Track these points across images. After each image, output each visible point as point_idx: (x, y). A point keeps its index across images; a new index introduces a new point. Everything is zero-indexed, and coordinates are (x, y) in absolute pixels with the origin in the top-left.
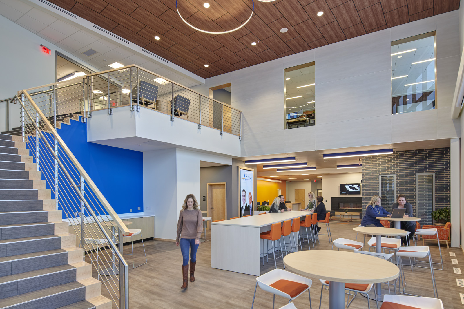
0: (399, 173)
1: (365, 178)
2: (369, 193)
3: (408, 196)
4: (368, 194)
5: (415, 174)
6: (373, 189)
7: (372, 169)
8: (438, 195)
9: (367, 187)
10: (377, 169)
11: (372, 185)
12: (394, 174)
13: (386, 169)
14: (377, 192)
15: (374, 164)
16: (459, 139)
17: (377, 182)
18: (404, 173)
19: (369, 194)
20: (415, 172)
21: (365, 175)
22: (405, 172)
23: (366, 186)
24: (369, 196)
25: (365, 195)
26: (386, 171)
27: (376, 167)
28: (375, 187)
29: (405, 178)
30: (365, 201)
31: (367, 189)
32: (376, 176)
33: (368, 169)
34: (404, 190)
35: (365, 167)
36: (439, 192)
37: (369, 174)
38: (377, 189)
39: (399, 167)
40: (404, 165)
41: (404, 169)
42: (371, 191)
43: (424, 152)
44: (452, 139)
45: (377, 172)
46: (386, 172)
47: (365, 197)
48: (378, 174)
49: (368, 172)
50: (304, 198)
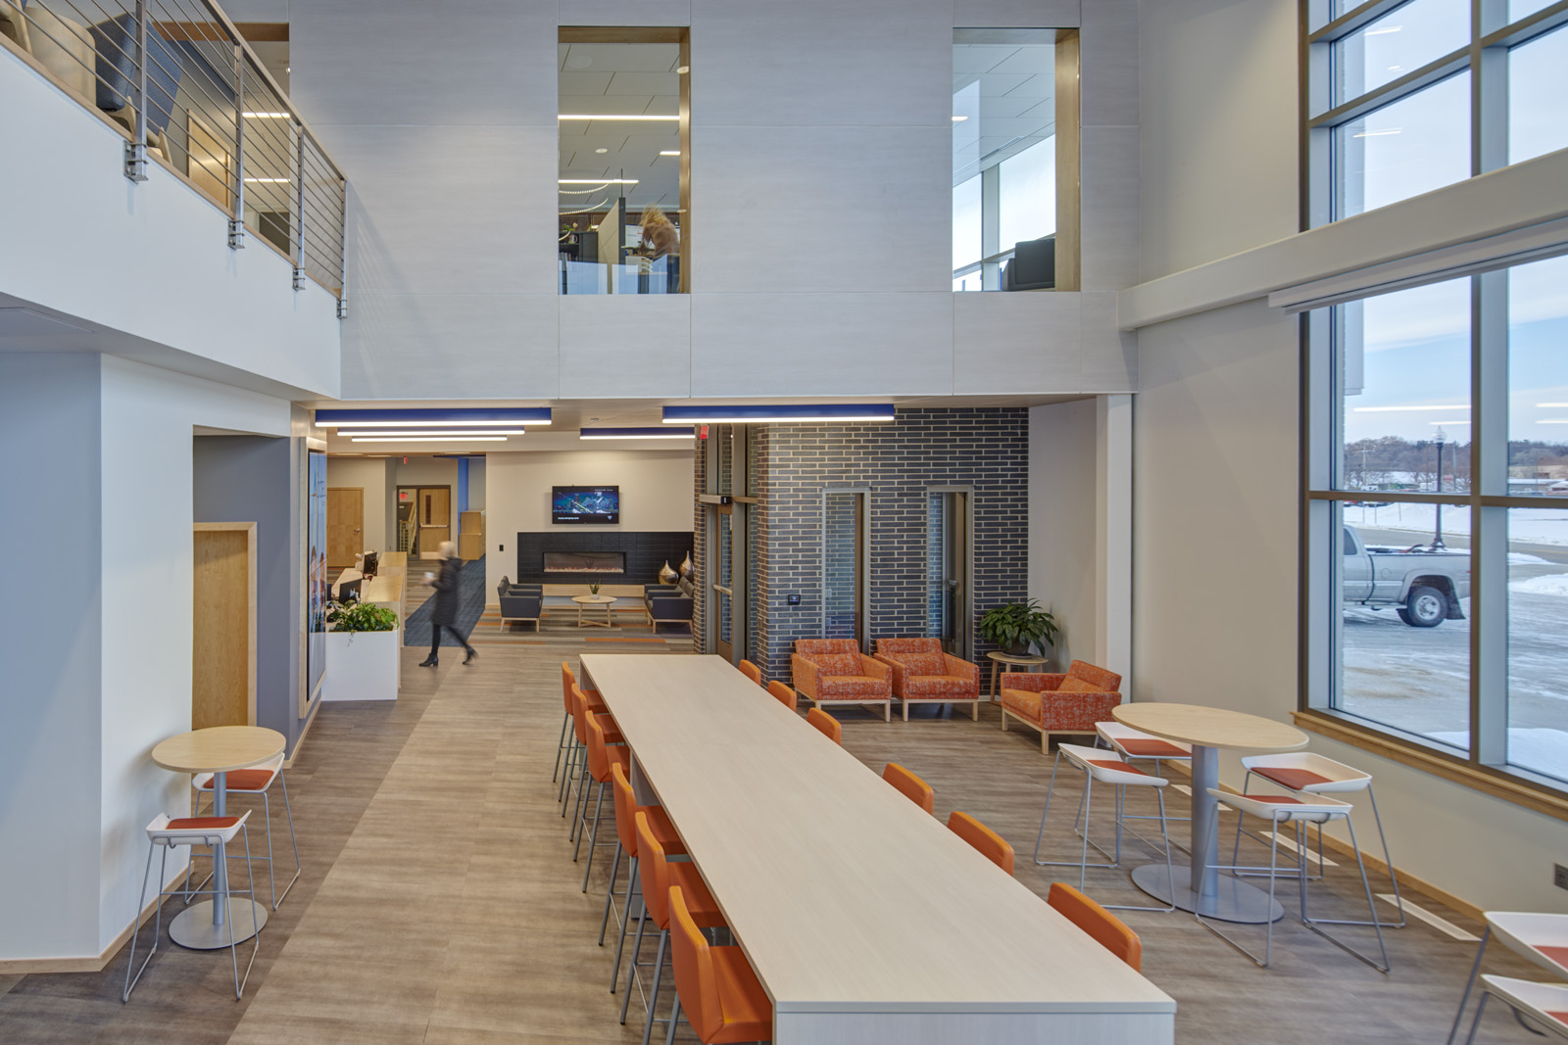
0: (880, 483)
1: (777, 499)
2: (791, 553)
3: (905, 562)
4: (786, 557)
5: (924, 489)
6: (802, 538)
7: (801, 466)
8: (983, 557)
9: (784, 533)
10: (815, 466)
11: (800, 523)
12: (865, 484)
13: (844, 468)
14: (815, 550)
15: (806, 448)
16: (1130, 396)
17: (815, 514)
18: (893, 483)
19: (791, 556)
20: (925, 482)
21: (777, 487)
22: (896, 481)
23: (782, 527)
24: (791, 564)
25: (777, 559)
26: (844, 475)
27: (811, 460)
28: (811, 532)
29: (896, 501)
30: (777, 582)
31: (785, 539)
32: (812, 490)
33: (789, 466)
34: (893, 542)
35: (780, 460)
36: (985, 548)
37: (790, 484)
38: (815, 538)
39: (880, 462)
40: (894, 459)
41: (894, 471)
42: (798, 544)
43: (949, 417)
44: (1112, 394)
45: (815, 478)
46: (841, 478)
47: (780, 568)
48: (818, 484)
49: (789, 478)
50: (359, 519)
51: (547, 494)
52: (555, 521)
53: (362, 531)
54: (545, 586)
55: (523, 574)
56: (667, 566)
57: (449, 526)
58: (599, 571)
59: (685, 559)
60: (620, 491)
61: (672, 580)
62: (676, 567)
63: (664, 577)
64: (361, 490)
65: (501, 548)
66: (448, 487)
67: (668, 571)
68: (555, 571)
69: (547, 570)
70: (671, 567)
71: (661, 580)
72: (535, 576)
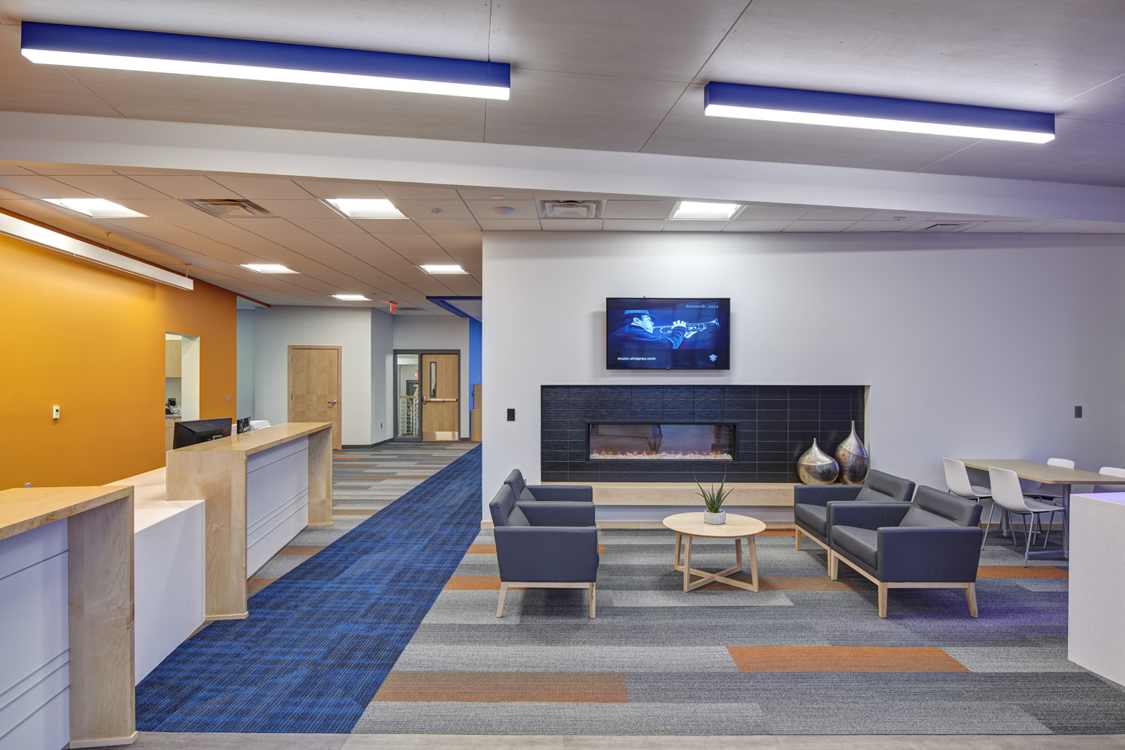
50: (335, 387)
51: (595, 314)
52: (613, 364)
53: (339, 403)
54: (597, 487)
55: (550, 467)
56: (815, 448)
57: (458, 400)
58: (688, 457)
59: (847, 435)
60: (733, 309)
61: (825, 475)
62: (831, 450)
63: (808, 468)
64: (338, 350)
65: (511, 415)
66: (457, 352)
67: (816, 458)
68: (610, 457)
69: (595, 456)
70: (823, 449)
71: (803, 473)
72: (574, 467)
